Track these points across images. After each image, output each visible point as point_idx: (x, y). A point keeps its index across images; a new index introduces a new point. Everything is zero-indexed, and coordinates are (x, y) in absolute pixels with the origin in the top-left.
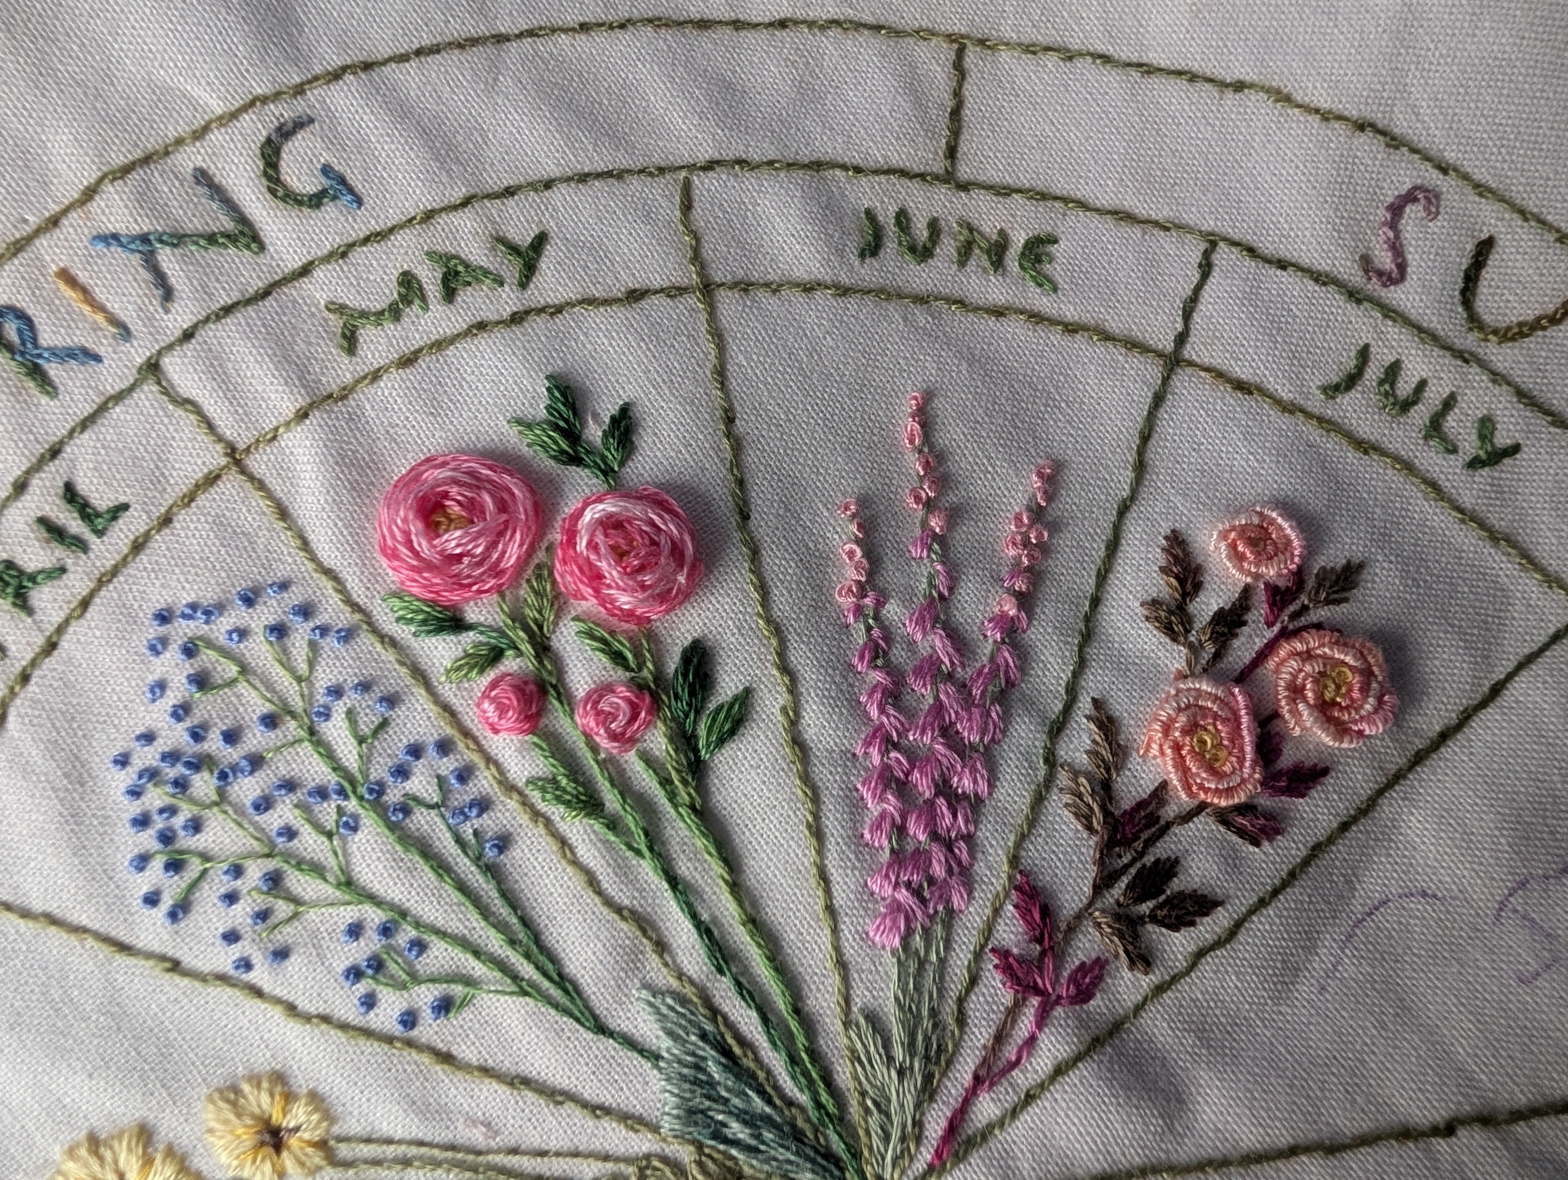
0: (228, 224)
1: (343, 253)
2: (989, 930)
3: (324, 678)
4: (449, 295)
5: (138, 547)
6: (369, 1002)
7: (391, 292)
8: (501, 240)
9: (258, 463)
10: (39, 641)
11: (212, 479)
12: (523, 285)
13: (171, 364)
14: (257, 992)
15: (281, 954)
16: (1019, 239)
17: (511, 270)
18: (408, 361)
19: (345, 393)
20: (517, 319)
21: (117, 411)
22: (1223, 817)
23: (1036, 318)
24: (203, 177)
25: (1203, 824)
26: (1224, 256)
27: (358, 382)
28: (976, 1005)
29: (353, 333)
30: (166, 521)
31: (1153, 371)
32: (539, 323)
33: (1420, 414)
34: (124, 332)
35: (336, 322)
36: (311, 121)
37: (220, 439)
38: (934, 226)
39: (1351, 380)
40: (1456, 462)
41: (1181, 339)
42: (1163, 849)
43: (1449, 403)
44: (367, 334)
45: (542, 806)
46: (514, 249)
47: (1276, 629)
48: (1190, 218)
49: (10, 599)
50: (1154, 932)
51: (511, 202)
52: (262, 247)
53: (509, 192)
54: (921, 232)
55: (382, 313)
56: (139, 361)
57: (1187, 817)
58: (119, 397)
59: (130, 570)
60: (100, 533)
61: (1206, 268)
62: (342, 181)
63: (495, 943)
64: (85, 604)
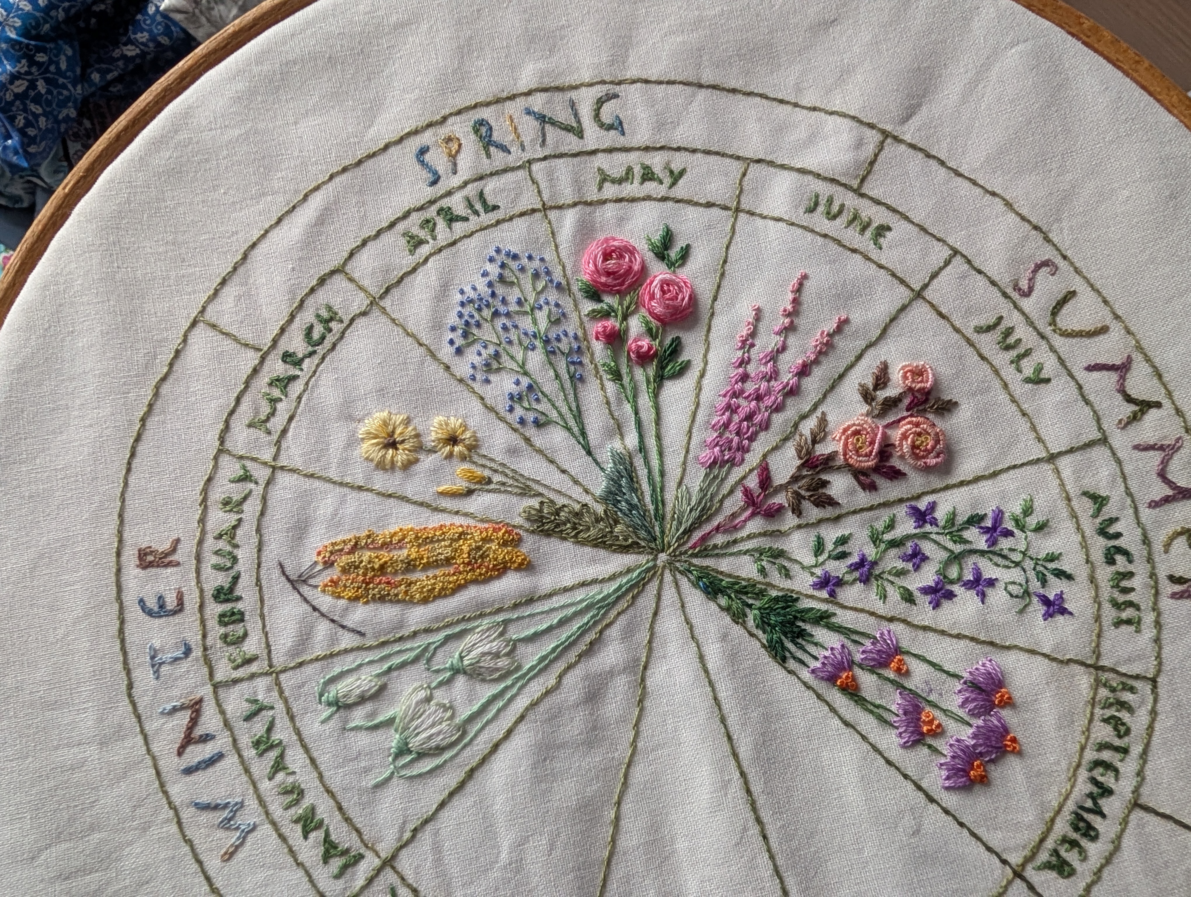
0: (574, 124)
1: (610, 151)
2: (744, 477)
4: (642, 181)
6: (511, 409)
7: (622, 172)
8: (669, 166)
9: (551, 215)
11: (533, 212)
12: (670, 187)
13: (535, 167)
14: (473, 390)
16: (875, 223)
17: (668, 179)
19: (591, 204)
20: (663, 199)
22: (855, 472)
23: (868, 257)
24: (572, 104)
26: (957, 261)
27: (599, 201)
28: (729, 500)
29: (603, 183)
30: (511, 218)
31: (907, 296)
32: (670, 203)
33: (1014, 353)
34: (523, 147)
35: (598, 177)
36: (619, 96)
38: (842, 207)
39: (989, 328)
40: (1020, 377)
41: (925, 287)
42: (825, 476)
43: (1028, 353)
44: (608, 185)
46: (672, 172)
47: (909, 413)
48: (950, 241)
50: (807, 504)
51: (678, 153)
52: (583, 137)
53: (679, 149)
54: (835, 208)
55: (616, 179)
57: (839, 467)
58: (512, 169)
59: (492, 230)
61: (947, 263)
62: (621, 122)
64: (472, 234)
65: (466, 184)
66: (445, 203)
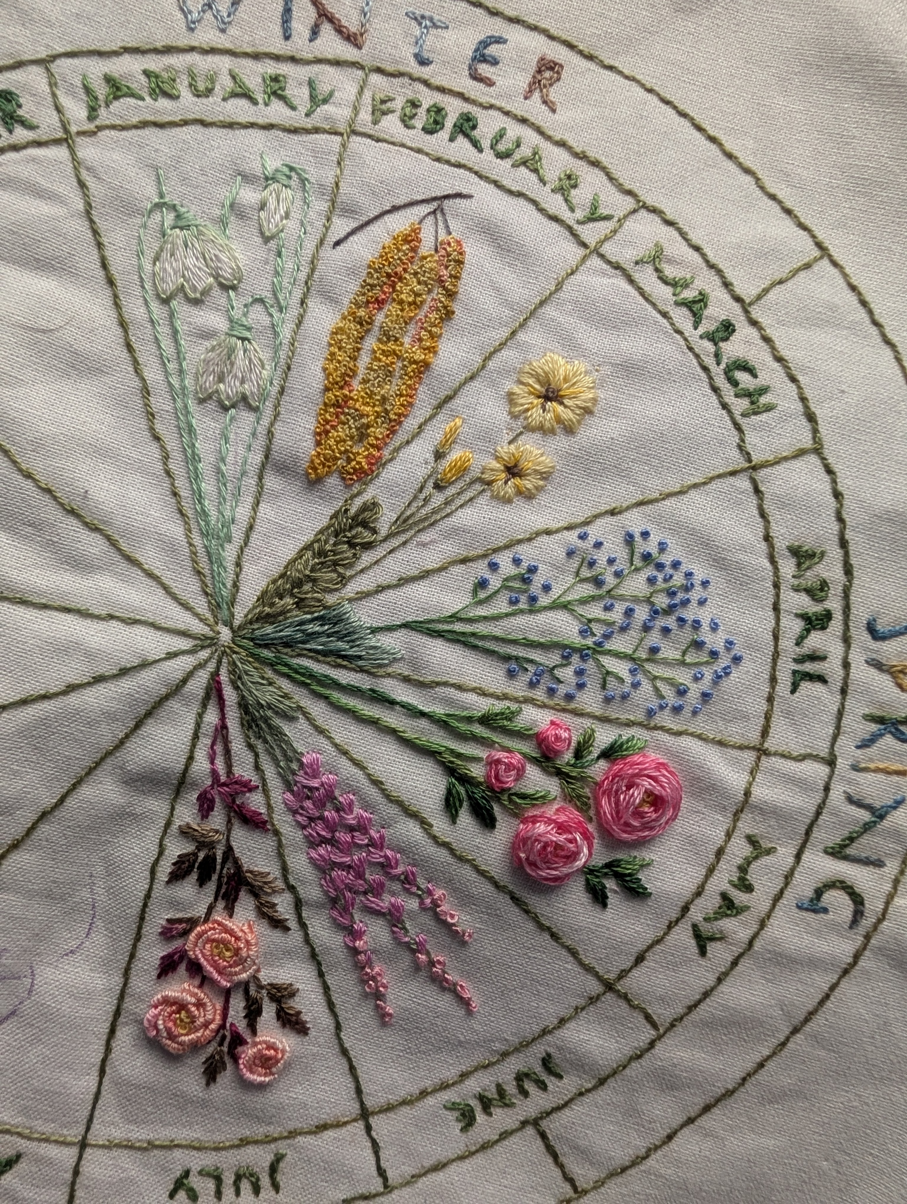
0: (849, 851)
1: (788, 877)
2: (266, 792)
3: (646, 686)
4: (724, 896)
5: (773, 680)
6: (517, 562)
7: (752, 877)
8: (720, 939)
9: (749, 757)
10: (783, 606)
11: (765, 733)
12: (695, 927)
13: (823, 770)
14: (569, 528)
15: (570, 554)
16: (480, 1117)
17: (706, 929)
18: (720, 853)
19: (737, 815)
20: (685, 909)
21: (831, 730)
22: (193, 922)
23: (444, 1086)
24: (878, 864)
25: (200, 911)
26: (377, 1185)
27: (734, 827)
28: (250, 758)
29: (754, 846)
30: (770, 699)
31: (370, 1102)
32: (674, 915)
33: (228, 1179)
34: (856, 768)
35: (765, 844)
36: (851, 927)
37: (776, 754)
38: (525, 1094)
39: (273, 1169)
40: (195, 1168)
41: (368, 1129)
42: (211, 887)
43: (219, 1194)
44: (747, 850)
45: (507, 703)
46: (712, 939)
47: (228, 1025)
48: (406, 1191)
49: (810, 615)
50: (189, 848)
51: (730, 959)
52: (826, 852)
53: (735, 963)
54: (529, 1086)
55: (748, 865)
56: (839, 760)
57: (210, 909)
58: (835, 738)
59: (768, 667)
60: (794, 672)
61: (381, 1172)
62: (815, 911)
63: (481, 628)
64: (776, 638)
65: (846, 665)
66: (836, 625)
